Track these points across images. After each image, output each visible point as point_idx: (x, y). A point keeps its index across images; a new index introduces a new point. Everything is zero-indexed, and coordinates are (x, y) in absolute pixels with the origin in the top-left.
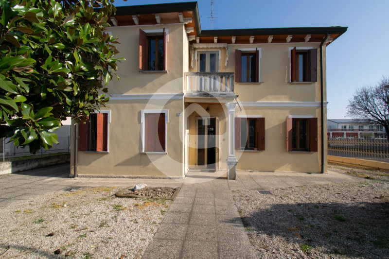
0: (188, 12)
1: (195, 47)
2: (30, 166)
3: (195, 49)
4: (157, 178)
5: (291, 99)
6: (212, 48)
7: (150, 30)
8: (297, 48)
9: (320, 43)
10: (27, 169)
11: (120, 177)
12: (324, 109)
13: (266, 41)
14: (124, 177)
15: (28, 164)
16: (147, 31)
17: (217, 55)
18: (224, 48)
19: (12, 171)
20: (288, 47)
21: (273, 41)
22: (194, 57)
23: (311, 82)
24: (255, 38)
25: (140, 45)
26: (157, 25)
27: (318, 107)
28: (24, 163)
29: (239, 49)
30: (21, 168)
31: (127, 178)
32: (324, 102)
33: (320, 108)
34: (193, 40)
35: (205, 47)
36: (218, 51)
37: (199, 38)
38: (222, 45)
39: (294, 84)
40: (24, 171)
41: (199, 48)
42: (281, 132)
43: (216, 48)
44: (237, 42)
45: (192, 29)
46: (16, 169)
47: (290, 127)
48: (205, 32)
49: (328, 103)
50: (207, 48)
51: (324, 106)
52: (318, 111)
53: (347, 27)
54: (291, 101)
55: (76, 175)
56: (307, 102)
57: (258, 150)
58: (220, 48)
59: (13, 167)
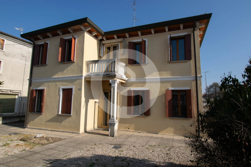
0: (85, 24)
1: (103, 43)
2: (14, 120)
3: (103, 44)
4: (65, 132)
5: (172, 75)
6: (113, 43)
7: (67, 37)
8: (172, 36)
9: (193, 29)
10: (11, 122)
11: (46, 130)
12: (198, 82)
13: (151, 33)
14: (48, 130)
15: (13, 119)
16: (66, 38)
17: (117, 47)
18: (121, 41)
19: (2, 122)
20: (167, 35)
21: (155, 32)
22: (103, 49)
23: (186, 61)
24: (141, 32)
25: (60, 47)
26: (71, 34)
27: (193, 81)
28: (10, 119)
29: (132, 41)
30: (8, 121)
31: (50, 130)
32: (198, 75)
33: (195, 81)
34: (101, 39)
35: (109, 42)
36: (118, 44)
37: (104, 37)
38: (120, 40)
39: (172, 63)
40: (9, 123)
41: (105, 44)
42: (164, 101)
43: (116, 42)
44: (130, 36)
45: (95, 33)
46: (5, 122)
47: (170, 97)
48: (106, 33)
49: (201, 76)
50: (111, 43)
51: (198, 79)
52: (194, 83)
53: (211, 14)
54: (172, 76)
55: (26, 127)
56: (183, 77)
57: (145, 115)
58: (119, 42)
59: (3, 120)
